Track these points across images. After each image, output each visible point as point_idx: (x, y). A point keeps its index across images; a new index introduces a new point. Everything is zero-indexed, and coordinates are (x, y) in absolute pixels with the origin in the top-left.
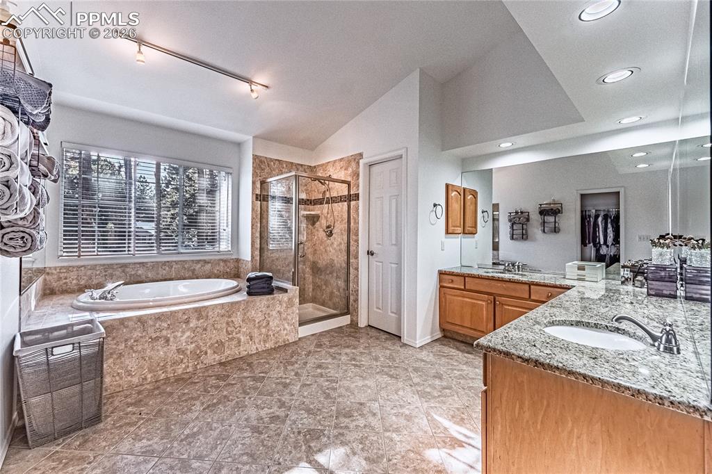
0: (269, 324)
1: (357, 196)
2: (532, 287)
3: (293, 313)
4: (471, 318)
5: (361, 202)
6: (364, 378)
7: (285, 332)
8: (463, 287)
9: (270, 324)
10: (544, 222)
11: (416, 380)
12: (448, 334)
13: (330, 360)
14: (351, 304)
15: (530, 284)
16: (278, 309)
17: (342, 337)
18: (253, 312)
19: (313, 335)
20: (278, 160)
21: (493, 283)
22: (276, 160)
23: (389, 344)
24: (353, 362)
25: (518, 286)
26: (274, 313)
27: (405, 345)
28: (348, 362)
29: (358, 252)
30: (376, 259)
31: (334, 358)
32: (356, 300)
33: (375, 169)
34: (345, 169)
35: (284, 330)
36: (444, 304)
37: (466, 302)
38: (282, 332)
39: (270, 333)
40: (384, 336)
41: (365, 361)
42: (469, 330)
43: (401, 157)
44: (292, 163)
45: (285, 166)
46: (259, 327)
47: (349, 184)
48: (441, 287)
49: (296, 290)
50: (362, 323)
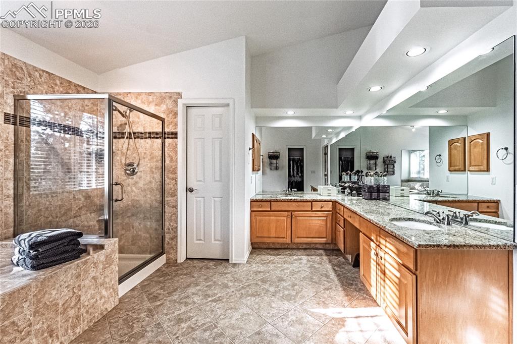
0: (79, 300)
1: (174, 135)
2: (313, 203)
3: (111, 273)
4: (276, 229)
5: (180, 140)
6: (236, 309)
7: (103, 300)
8: (269, 209)
9: (82, 299)
10: (271, 163)
11: (272, 289)
12: (256, 246)
13: (184, 309)
14: (166, 242)
15: (312, 201)
16: (92, 274)
17: (171, 279)
18: (54, 292)
19: (133, 290)
20: (47, 72)
21: (290, 203)
22: (43, 71)
23: (221, 268)
24: (210, 299)
25: (305, 203)
26: (87, 282)
27: (234, 265)
28: (205, 301)
29: (176, 190)
30: (196, 195)
31: (186, 304)
32: (175, 238)
33: (193, 111)
34: (156, 105)
35: (101, 298)
36: (254, 224)
37: (272, 219)
38: (99, 301)
39: (83, 310)
40: (211, 264)
41: (218, 292)
42: (274, 239)
43: (228, 105)
44: (70, 82)
45: (58, 82)
46: (65, 310)
47: (163, 120)
48: (252, 211)
49: (115, 243)
50: (181, 258)
